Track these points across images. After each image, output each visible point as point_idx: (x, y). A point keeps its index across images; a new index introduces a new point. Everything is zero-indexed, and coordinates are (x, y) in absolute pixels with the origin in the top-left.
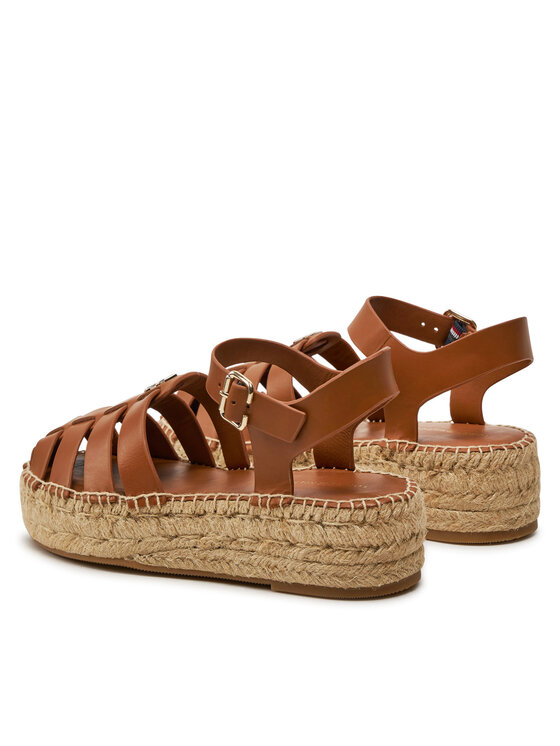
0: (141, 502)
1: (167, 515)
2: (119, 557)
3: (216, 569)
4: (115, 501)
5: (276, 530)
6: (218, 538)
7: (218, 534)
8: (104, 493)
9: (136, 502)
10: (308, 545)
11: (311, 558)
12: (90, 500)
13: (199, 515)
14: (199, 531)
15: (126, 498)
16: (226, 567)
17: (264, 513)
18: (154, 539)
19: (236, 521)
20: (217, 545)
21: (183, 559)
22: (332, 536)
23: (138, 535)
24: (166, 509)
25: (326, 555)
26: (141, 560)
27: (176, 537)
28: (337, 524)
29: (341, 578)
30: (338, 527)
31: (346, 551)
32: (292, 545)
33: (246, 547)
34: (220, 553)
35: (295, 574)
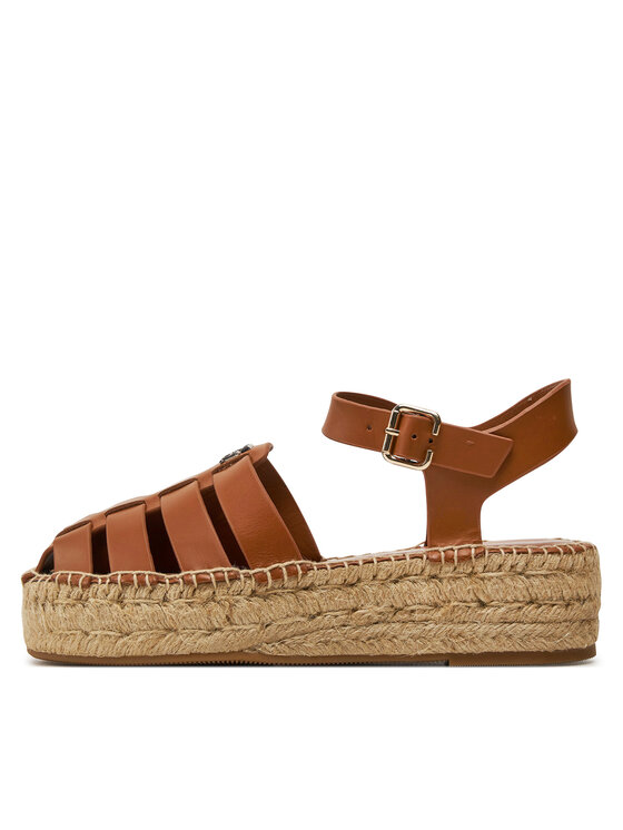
0: (277, 574)
1: (306, 589)
2: (236, 649)
3: (374, 651)
4: (234, 578)
5: (464, 589)
6: (378, 609)
7: (378, 604)
8: (219, 569)
9: (269, 574)
10: (507, 602)
11: (511, 617)
12: (198, 580)
13: (352, 585)
14: (351, 604)
15: (251, 572)
16: (388, 645)
17: (447, 570)
18: (289, 620)
19: (404, 586)
20: (376, 618)
21: (326, 643)
22: (540, 588)
23: (267, 617)
24: (307, 581)
25: (531, 611)
26: (270, 650)
27: (319, 614)
28: (543, 572)
29: (548, 638)
30: (546, 576)
31: (554, 605)
32: (483, 605)
33: (417, 616)
34: (380, 628)
35: (489, 640)
